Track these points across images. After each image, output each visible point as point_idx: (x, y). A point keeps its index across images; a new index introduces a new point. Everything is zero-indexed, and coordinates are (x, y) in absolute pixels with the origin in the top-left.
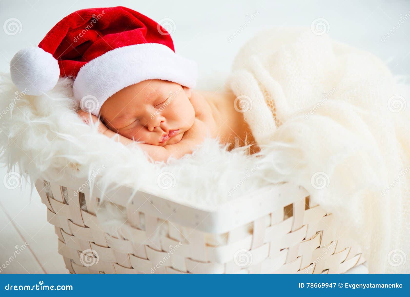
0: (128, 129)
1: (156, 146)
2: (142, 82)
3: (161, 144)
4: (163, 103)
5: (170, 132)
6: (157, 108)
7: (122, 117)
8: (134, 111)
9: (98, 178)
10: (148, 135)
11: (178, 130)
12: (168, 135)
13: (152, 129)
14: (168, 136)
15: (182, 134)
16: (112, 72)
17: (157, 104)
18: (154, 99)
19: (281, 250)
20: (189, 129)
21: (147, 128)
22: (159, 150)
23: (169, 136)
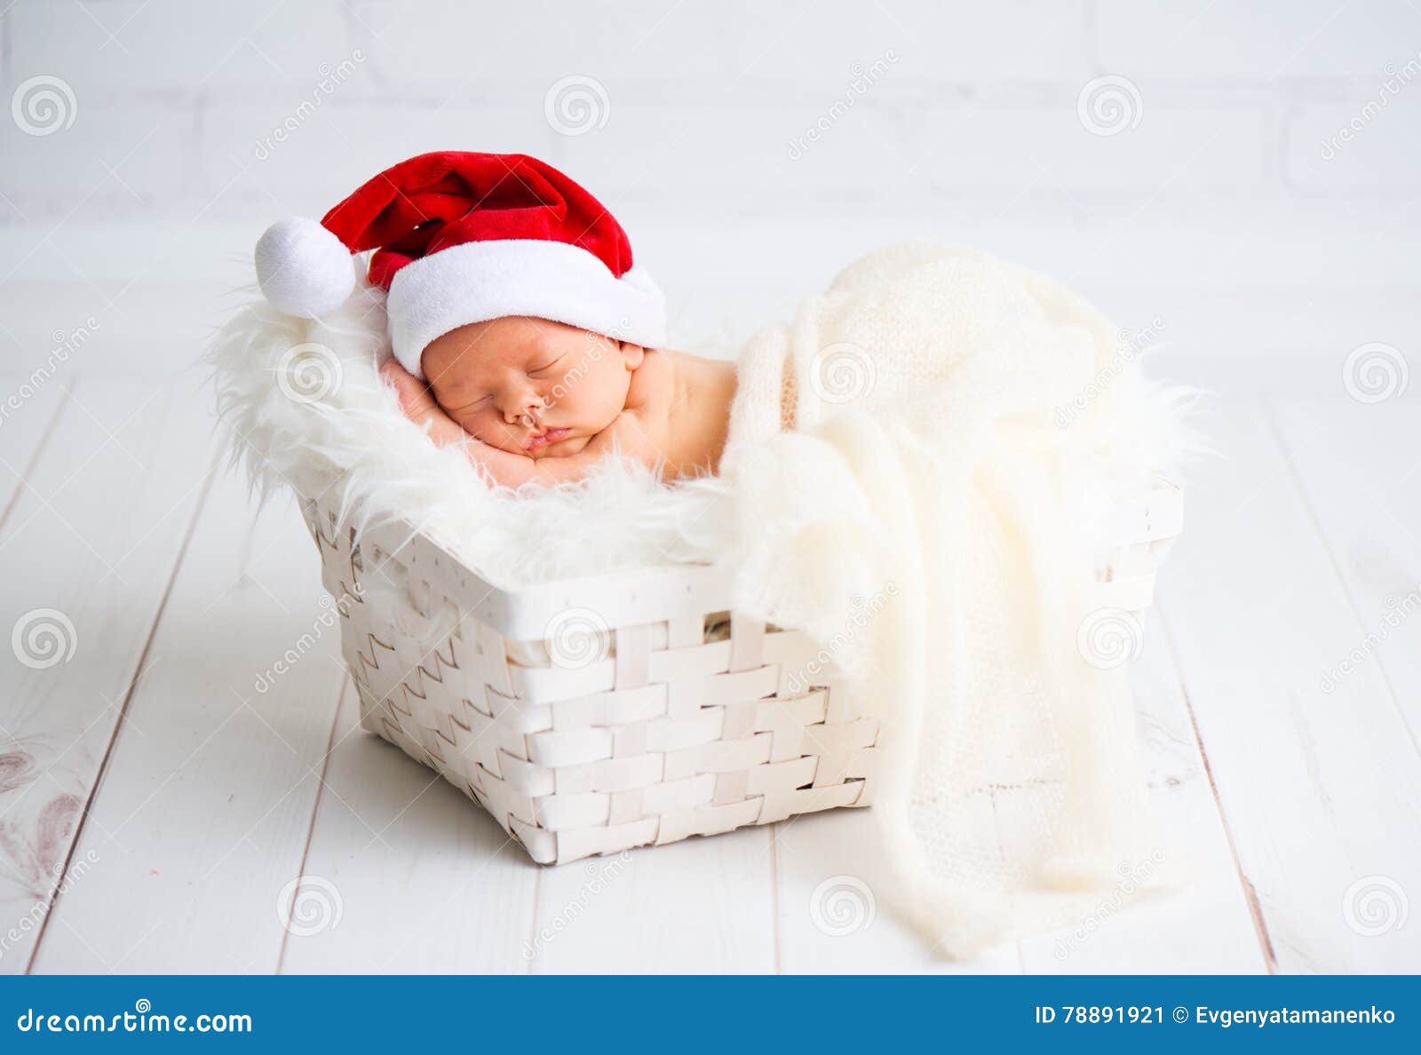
0: (468, 414)
1: (516, 456)
2: (502, 319)
3: (530, 452)
4: (542, 369)
5: (550, 430)
6: (533, 378)
7: (457, 385)
8: (480, 377)
9: (360, 501)
10: (501, 431)
11: (568, 429)
12: (545, 436)
13: (510, 419)
14: (544, 439)
15: (587, 439)
16: (443, 291)
17: (534, 370)
18: (526, 356)
19: (703, 707)
20: (601, 432)
21: (501, 415)
22: (520, 464)
23: (548, 440)
